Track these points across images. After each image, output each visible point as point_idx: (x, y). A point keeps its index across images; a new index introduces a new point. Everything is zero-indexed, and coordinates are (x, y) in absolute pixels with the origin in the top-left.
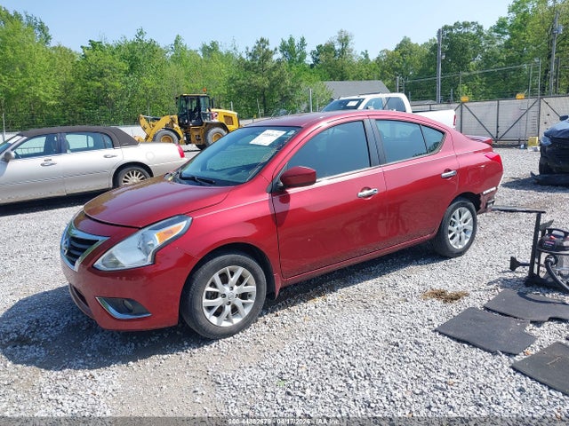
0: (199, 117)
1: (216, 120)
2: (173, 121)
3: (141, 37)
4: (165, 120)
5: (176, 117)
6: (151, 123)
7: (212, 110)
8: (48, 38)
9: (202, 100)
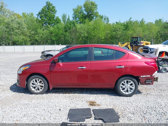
0: (137, 43)
1: (142, 45)
2: (128, 44)
3: (130, 20)
4: (126, 44)
5: (129, 43)
6: (122, 44)
7: (142, 41)
8: (109, 21)
9: (138, 38)
